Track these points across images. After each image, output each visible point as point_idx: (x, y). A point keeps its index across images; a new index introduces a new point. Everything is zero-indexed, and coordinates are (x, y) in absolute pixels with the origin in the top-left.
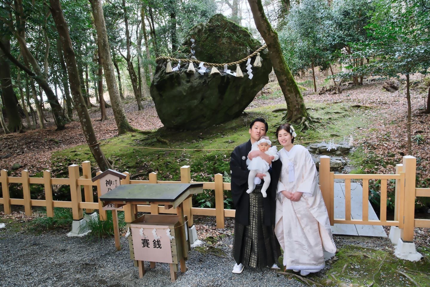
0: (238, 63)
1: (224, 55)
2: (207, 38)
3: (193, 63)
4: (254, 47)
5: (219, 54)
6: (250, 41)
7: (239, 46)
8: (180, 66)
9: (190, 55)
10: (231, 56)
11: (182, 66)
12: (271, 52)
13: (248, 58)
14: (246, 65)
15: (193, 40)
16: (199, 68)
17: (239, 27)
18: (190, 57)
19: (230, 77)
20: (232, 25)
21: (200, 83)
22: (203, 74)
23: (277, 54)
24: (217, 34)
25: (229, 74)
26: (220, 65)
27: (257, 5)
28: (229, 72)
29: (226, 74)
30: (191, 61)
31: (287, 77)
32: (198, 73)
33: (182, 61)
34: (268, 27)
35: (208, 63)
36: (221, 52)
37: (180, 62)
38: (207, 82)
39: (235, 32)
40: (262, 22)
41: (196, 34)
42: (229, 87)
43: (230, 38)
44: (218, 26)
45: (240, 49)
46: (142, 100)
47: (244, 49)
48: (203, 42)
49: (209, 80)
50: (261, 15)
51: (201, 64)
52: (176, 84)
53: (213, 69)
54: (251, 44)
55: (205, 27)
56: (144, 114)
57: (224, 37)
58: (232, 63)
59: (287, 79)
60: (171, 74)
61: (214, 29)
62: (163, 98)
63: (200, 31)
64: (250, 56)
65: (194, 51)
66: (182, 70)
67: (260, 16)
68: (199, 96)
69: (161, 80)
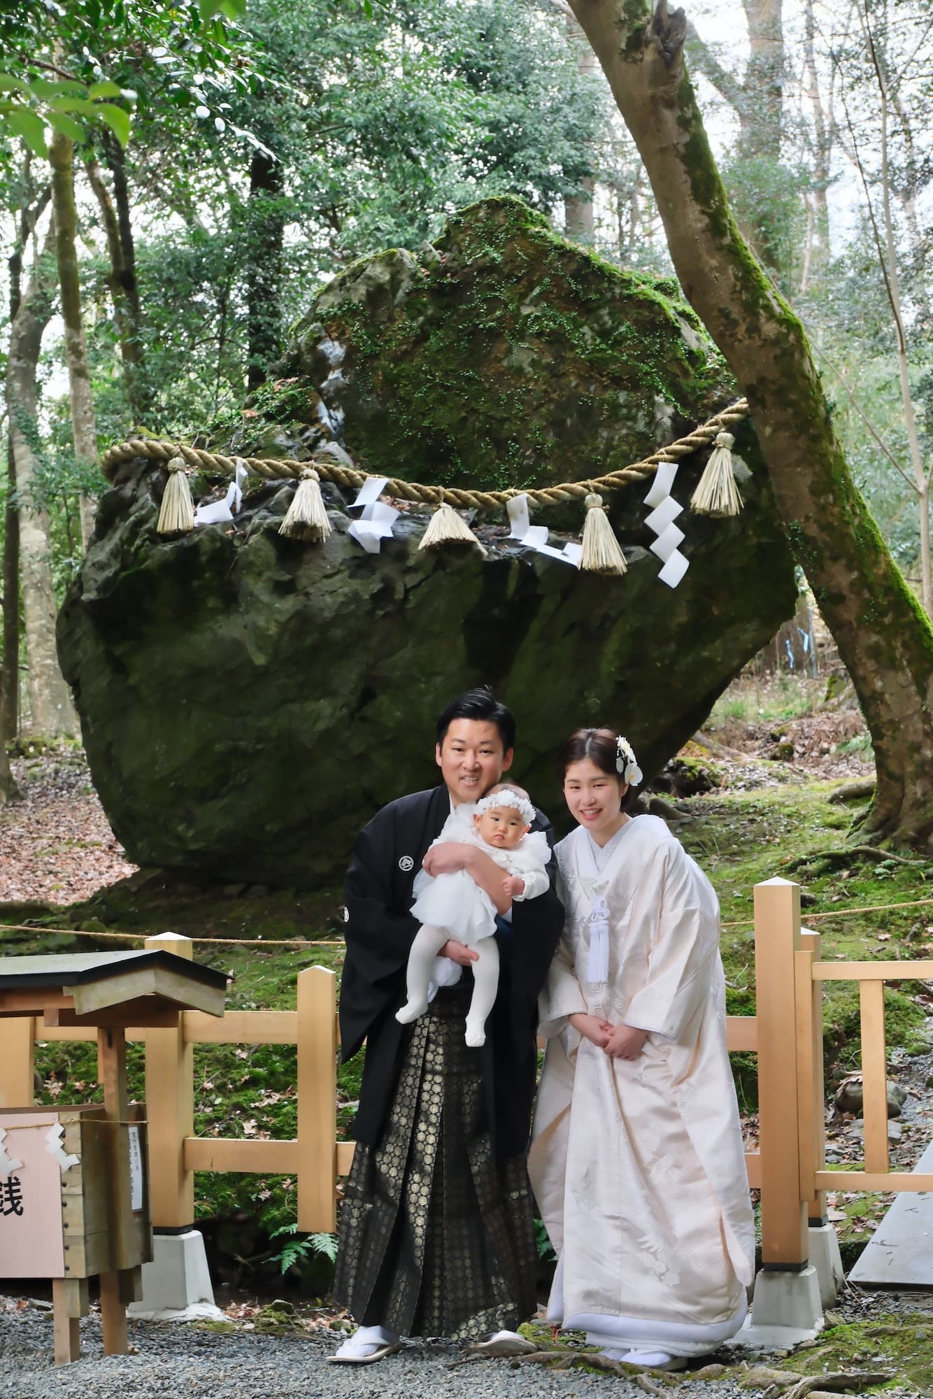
0: (597, 491)
1: (515, 440)
2: (423, 337)
3: (323, 479)
4: (703, 397)
5: (488, 432)
6: (678, 361)
7: (605, 388)
8: (240, 495)
9: (311, 433)
10: (557, 445)
11: (257, 497)
12: (768, 430)
13: (656, 462)
14: (648, 500)
15: (334, 350)
16: (357, 513)
17: (612, 275)
18: (313, 447)
19: (540, 569)
20: (573, 266)
21: (355, 597)
22: (376, 549)
23: (802, 442)
24: (478, 316)
25: (532, 554)
26: (486, 495)
27: (682, 167)
28: (535, 538)
29: (514, 551)
30: (307, 471)
31: (863, 575)
32: (345, 539)
33: (256, 471)
34: (745, 288)
35: (409, 486)
36: (504, 420)
37: (241, 472)
38: (399, 595)
39: (587, 309)
40: (714, 263)
41: (353, 312)
42: (535, 627)
43: (557, 340)
44: (489, 268)
45: (615, 407)
46: (20, 752)
47: (639, 407)
48: (397, 359)
49: (411, 580)
50: (706, 220)
51: (372, 489)
52: (212, 603)
53: (437, 516)
54: (682, 381)
55: (413, 276)
56: (17, 830)
57: (521, 335)
58: (562, 489)
59: (863, 583)
60: (184, 542)
61: (467, 283)
62: (132, 680)
63: (378, 295)
64: (674, 447)
65: (340, 415)
66: (250, 518)
67: (700, 225)
68: (348, 677)
69: (123, 574)
